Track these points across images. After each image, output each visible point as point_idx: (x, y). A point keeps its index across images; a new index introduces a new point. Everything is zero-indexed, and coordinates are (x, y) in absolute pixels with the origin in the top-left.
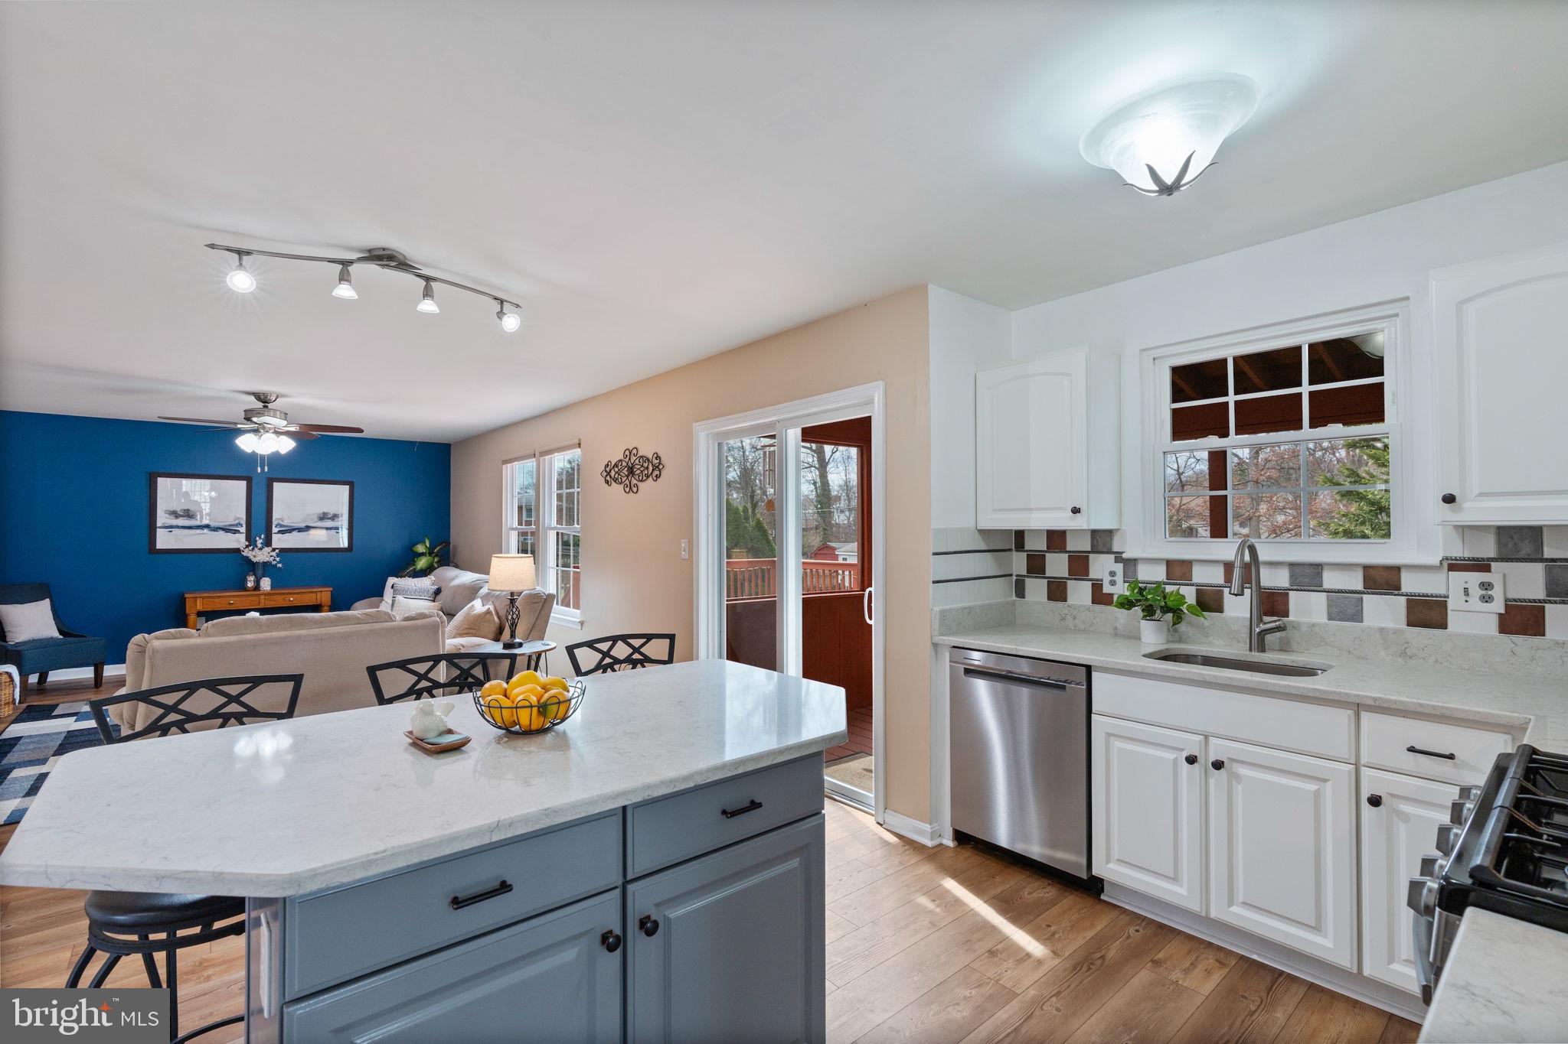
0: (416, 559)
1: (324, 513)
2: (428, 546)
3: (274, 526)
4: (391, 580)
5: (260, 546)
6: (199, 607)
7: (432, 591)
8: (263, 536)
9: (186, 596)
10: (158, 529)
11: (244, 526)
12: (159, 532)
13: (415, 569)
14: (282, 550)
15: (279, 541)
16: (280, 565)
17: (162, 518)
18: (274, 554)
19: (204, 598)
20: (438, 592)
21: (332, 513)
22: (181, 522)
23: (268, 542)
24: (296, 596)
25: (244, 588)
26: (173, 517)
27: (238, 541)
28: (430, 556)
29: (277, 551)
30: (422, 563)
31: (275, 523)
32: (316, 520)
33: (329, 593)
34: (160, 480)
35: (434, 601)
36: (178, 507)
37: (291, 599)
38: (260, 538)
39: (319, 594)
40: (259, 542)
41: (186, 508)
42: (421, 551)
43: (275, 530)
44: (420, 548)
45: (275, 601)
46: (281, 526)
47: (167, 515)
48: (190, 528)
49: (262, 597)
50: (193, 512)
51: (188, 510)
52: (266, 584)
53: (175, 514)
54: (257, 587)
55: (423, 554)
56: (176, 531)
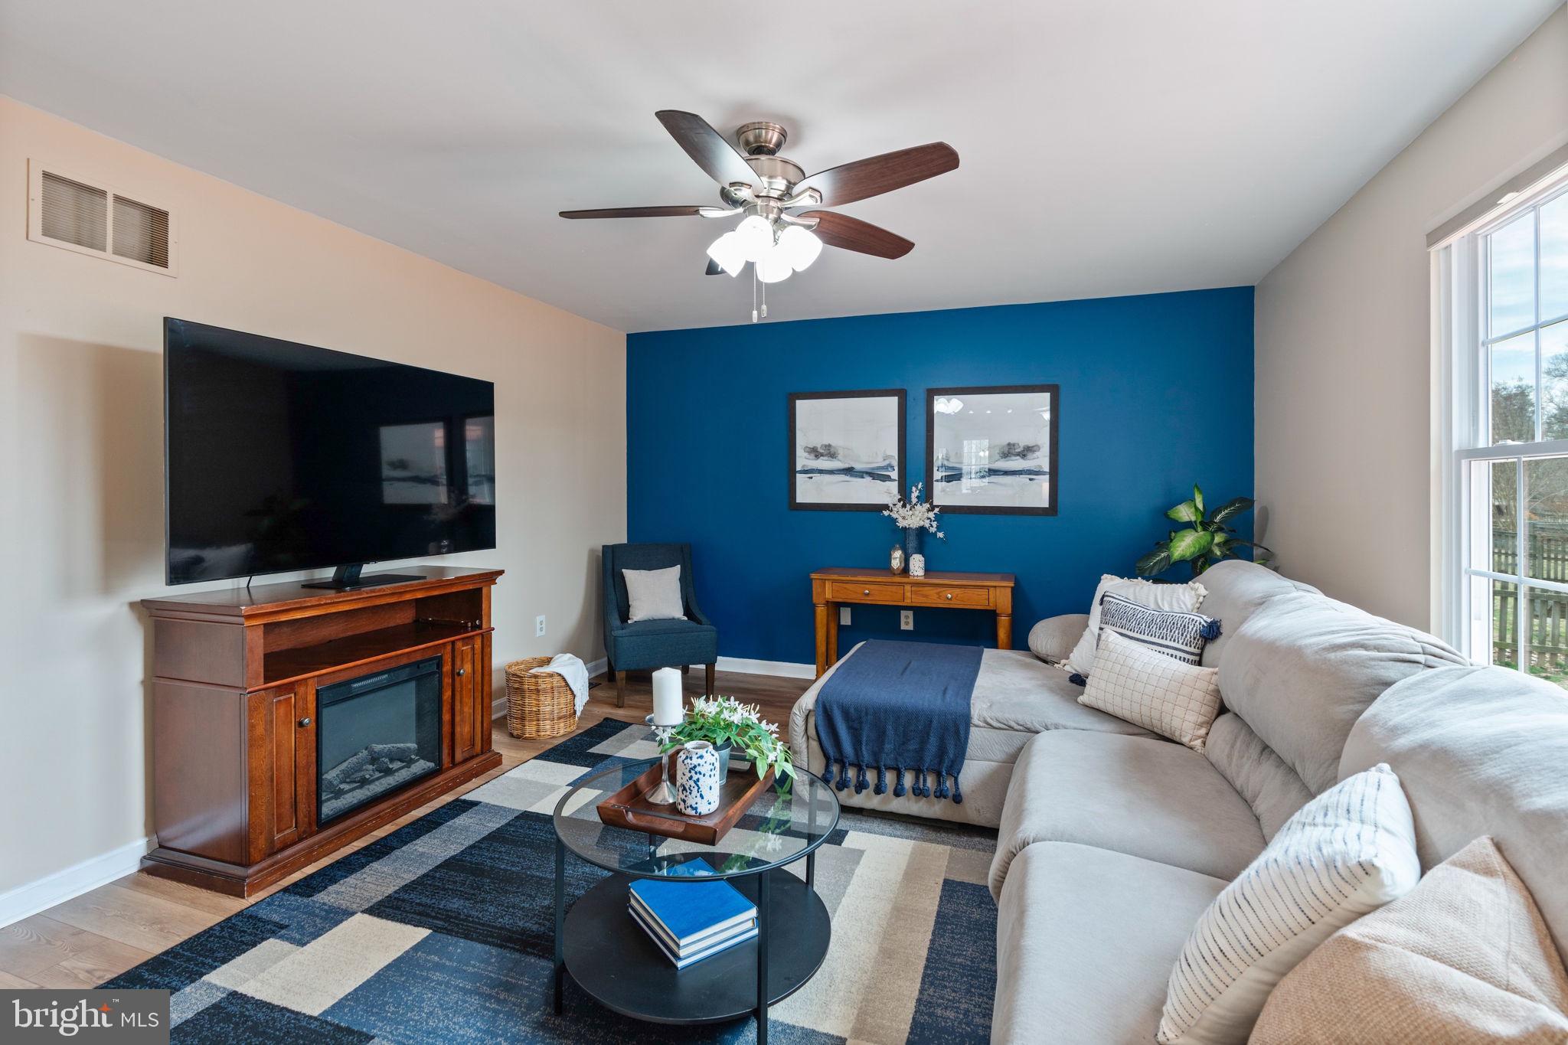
0: (1173, 534)
1: (1009, 444)
2: (1200, 506)
3: (935, 469)
4: (1109, 584)
5: (914, 500)
6: (829, 595)
7: (1193, 630)
8: (920, 487)
9: (813, 576)
10: (798, 475)
11: (896, 468)
12: (800, 478)
13: (1168, 557)
14: (946, 510)
15: (945, 495)
16: (940, 535)
17: (803, 460)
18: (931, 515)
19: (834, 581)
20: (1211, 633)
21: (1022, 445)
22: (824, 463)
23: (927, 496)
24: (957, 591)
25: (887, 569)
26: (812, 456)
27: (885, 493)
28: (1205, 529)
29: (937, 510)
30: (1184, 545)
31: (937, 463)
32: (998, 457)
33: (1010, 589)
34: (799, 403)
35: (1200, 663)
36: (818, 442)
37: (949, 596)
38: (917, 487)
39: (991, 589)
40: (915, 494)
41: (827, 444)
42: (1186, 519)
43: (937, 475)
44: (1184, 513)
45: (926, 596)
46: (948, 468)
47: (806, 454)
48: (831, 472)
49: (908, 588)
50: (835, 448)
51: (830, 446)
52: (917, 564)
53: (815, 453)
54: (905, 570)
55: (1190, 525)
56: (817, 477)
